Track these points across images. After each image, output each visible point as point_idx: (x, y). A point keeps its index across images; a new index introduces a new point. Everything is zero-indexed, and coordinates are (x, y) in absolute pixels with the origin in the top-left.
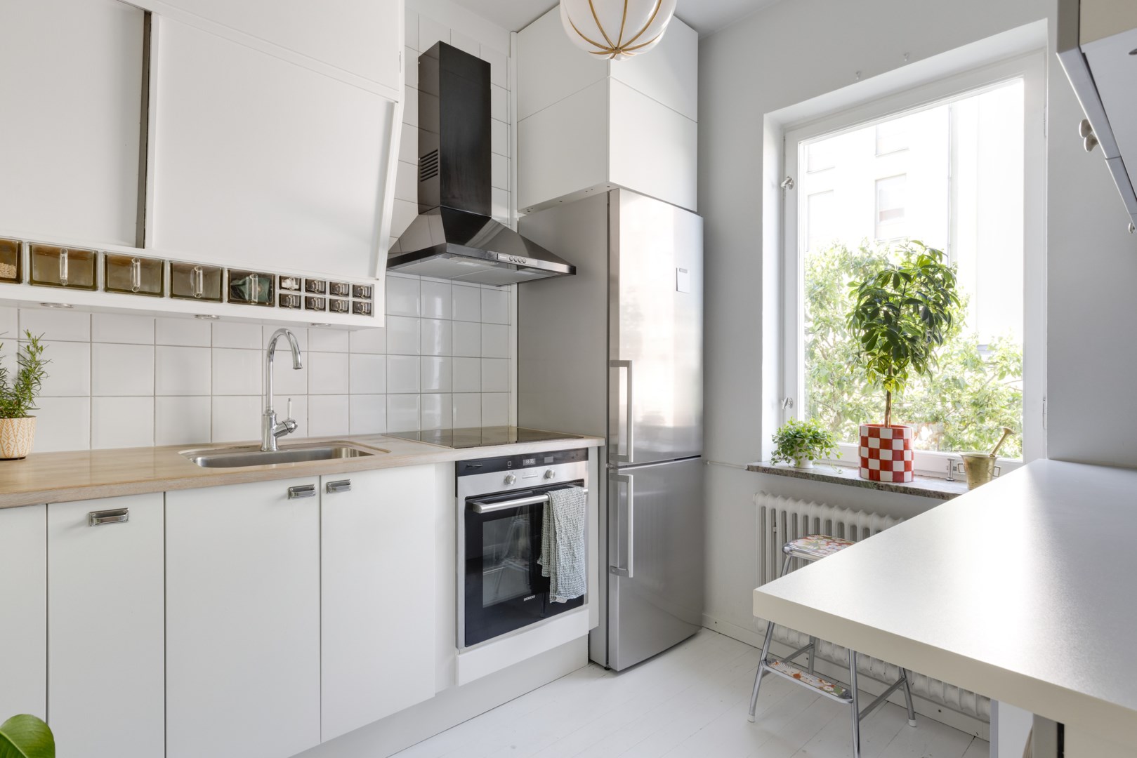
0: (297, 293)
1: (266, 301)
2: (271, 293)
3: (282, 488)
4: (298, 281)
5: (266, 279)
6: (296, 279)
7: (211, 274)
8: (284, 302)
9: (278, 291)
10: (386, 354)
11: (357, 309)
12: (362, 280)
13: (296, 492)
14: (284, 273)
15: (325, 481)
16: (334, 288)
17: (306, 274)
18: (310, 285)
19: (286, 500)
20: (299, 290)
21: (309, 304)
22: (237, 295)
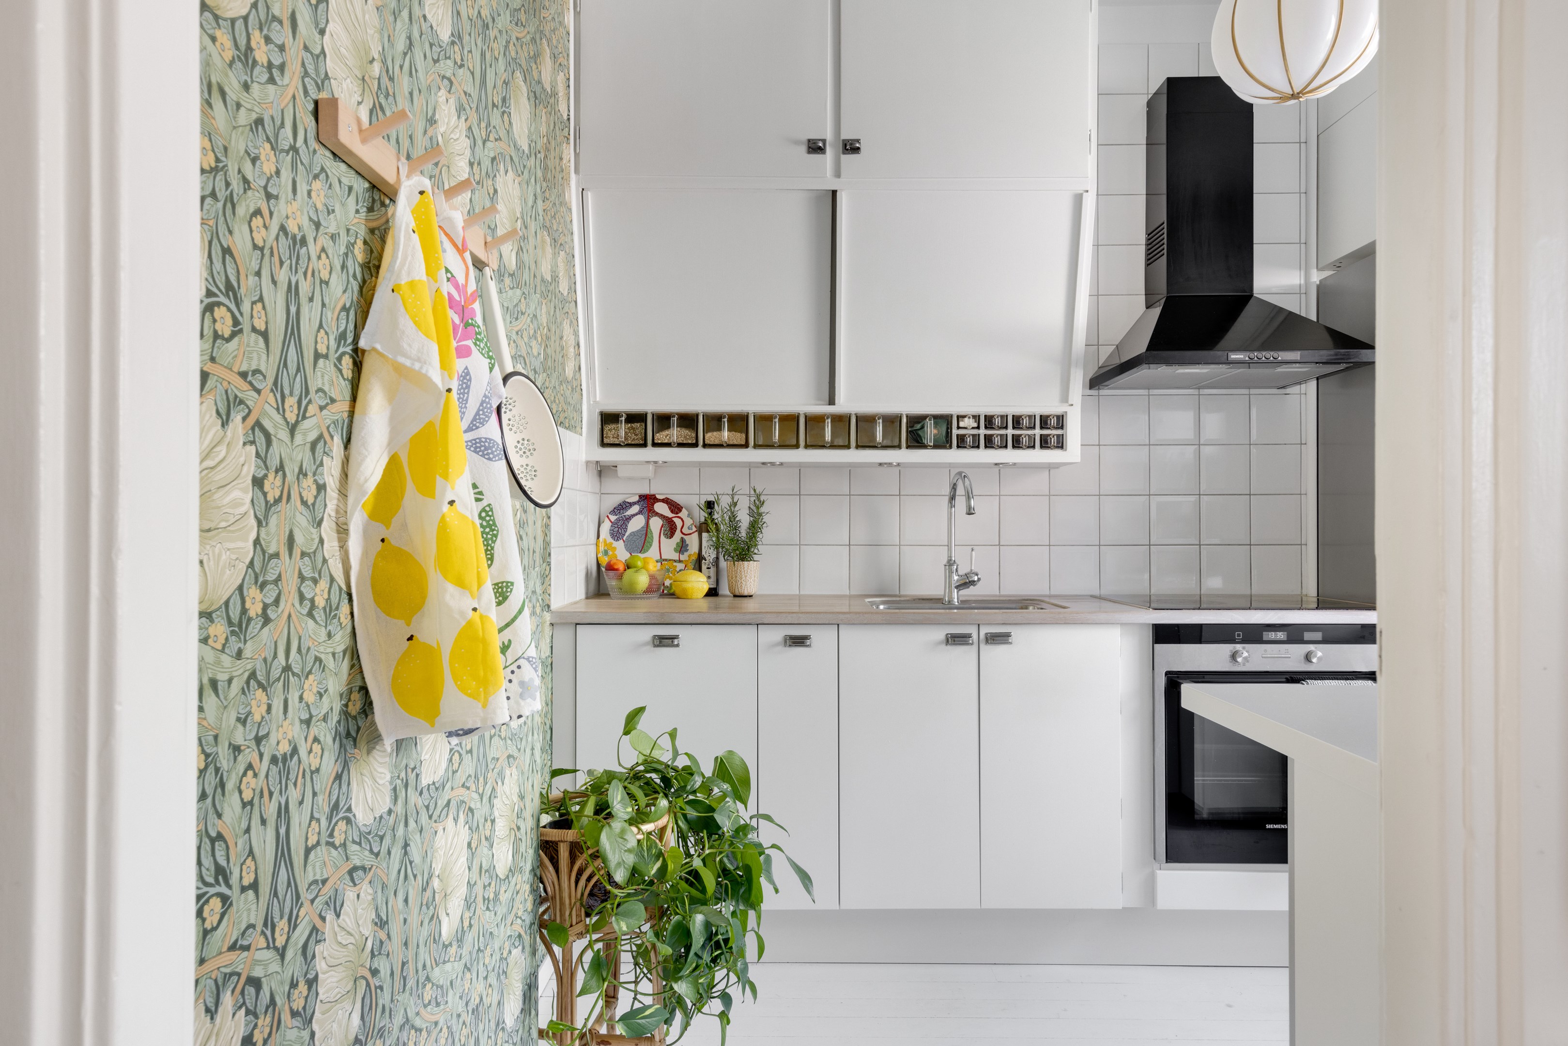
0: (975, 432)
1: (944, 443)
2: (949, 434)
3: (940, 634)
4: (976, 418)
5: (944, 420)
6: (974, 417)
7: (891, 421)
8: (962, 443)
9: (955, 432)
10: (1099, 495)
11: (1045, 443)
12: (1052, 408)
13: (956, 640)
14: (962, 411)
15: (984, 630)
16: (1017, 421)
17: (984, 410)
18: (989, 421)
19: (944, 646)
20: (978, 428)
21: (989, 443)
22: (916, 441)
